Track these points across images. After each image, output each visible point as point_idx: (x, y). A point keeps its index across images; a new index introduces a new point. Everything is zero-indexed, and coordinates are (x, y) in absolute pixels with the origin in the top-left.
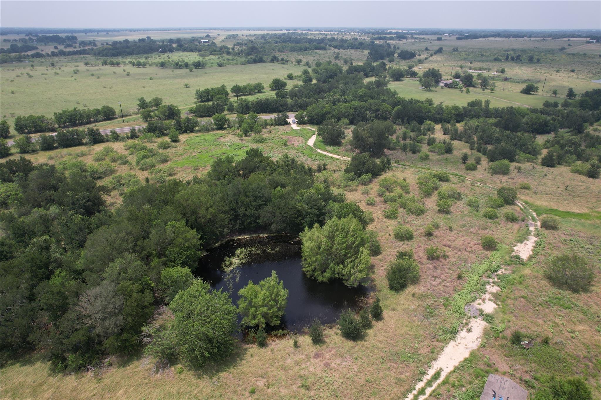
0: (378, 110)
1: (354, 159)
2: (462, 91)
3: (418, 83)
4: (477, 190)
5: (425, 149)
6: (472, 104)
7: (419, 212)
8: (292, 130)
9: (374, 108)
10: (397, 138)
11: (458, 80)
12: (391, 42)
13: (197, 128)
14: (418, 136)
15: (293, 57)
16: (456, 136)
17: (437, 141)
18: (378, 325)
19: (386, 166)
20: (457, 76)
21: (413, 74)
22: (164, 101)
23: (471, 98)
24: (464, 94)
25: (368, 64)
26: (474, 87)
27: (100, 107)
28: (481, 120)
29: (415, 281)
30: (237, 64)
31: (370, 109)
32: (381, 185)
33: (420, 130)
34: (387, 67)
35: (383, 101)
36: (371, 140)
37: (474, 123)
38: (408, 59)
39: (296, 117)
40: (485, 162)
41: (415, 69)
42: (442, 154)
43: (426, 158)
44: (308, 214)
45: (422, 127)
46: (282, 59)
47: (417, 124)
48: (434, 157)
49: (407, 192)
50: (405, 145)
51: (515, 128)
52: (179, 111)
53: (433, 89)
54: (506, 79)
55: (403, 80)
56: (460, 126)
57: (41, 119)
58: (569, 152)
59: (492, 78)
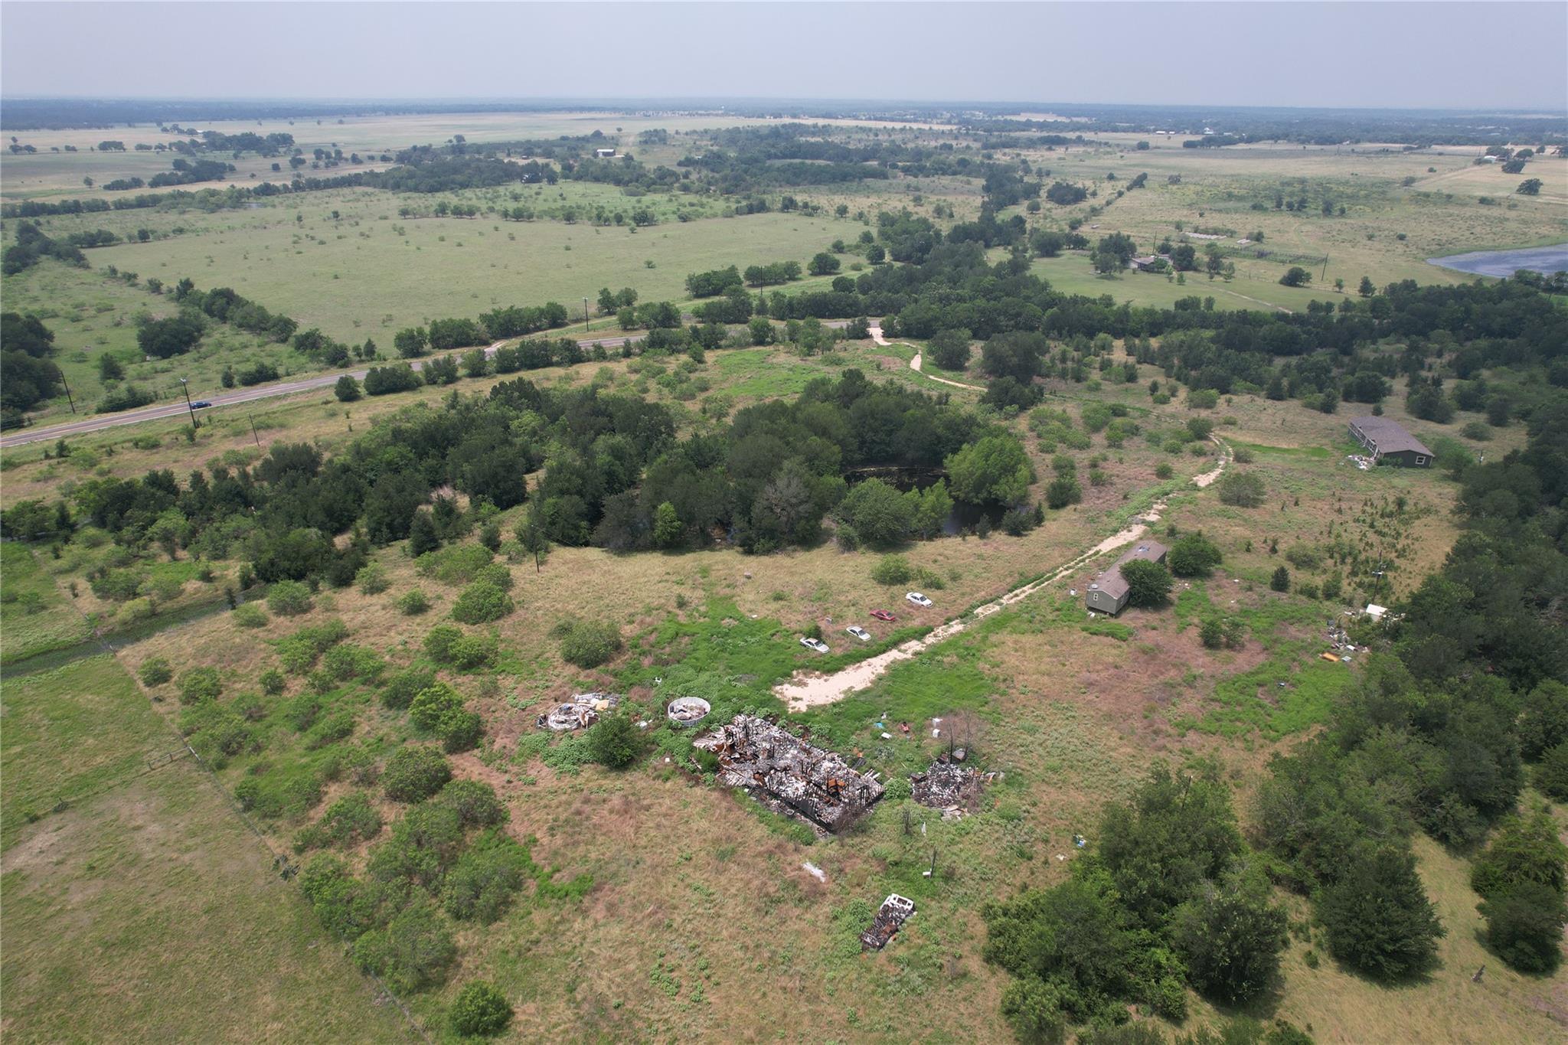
0: (1019, 315)
1: (991, 386)
2: (1171, 280)
3: (1088, 260)
4: (1164, 425)
5: (1095, 376)
6: (1182, 305)
7: (1084, 446)
8: (879, 346)
9: (1012, 312)
10: (1053, 360)
11: (1165, 257)
12: (1031, 155)
13: (723, 343)
14: (1084, 356)
15: (826, 199)
16: (1147, 357)
17: (1115, 364)
18: (1038, 530)
19: (1037, 397)
20: (1164, 249)
21: (1080, 243)
22: (640, 292)
23: (1183, 293)
24: (1174, 285)
25: (987, 219)
26: (1196, 270)
27: (543, 306)
28: (1192, 333)
29: (1077, 499)
30: (715, 216)
31: (1005, 313)
32: (1032, 418)
33: (1089, 348)
34: (1028, 226)
35: (1027, 298)
36: (1015, 360)
37: (1178, 336)
38: (1069, 203)
39: (882, 326)
40: (1183, 393)
41: (1084, 231)
42: (1122, 382)
43: (1096, 388)
44: (949, 440)
45: (1092, 344)
46: (806, 205)
47: (1085, 339)
48: (1107, 386)
49: (1069, 427)
50: (1064, 369)
51: (1243, 345)
52: (678, 311)
53: (1117, 274)
54: (1261, 255)
55: (1058, 256)
56: (1154, 343)
57: (467, 324)
58: (1307, 380)
59: (1235, 252)
